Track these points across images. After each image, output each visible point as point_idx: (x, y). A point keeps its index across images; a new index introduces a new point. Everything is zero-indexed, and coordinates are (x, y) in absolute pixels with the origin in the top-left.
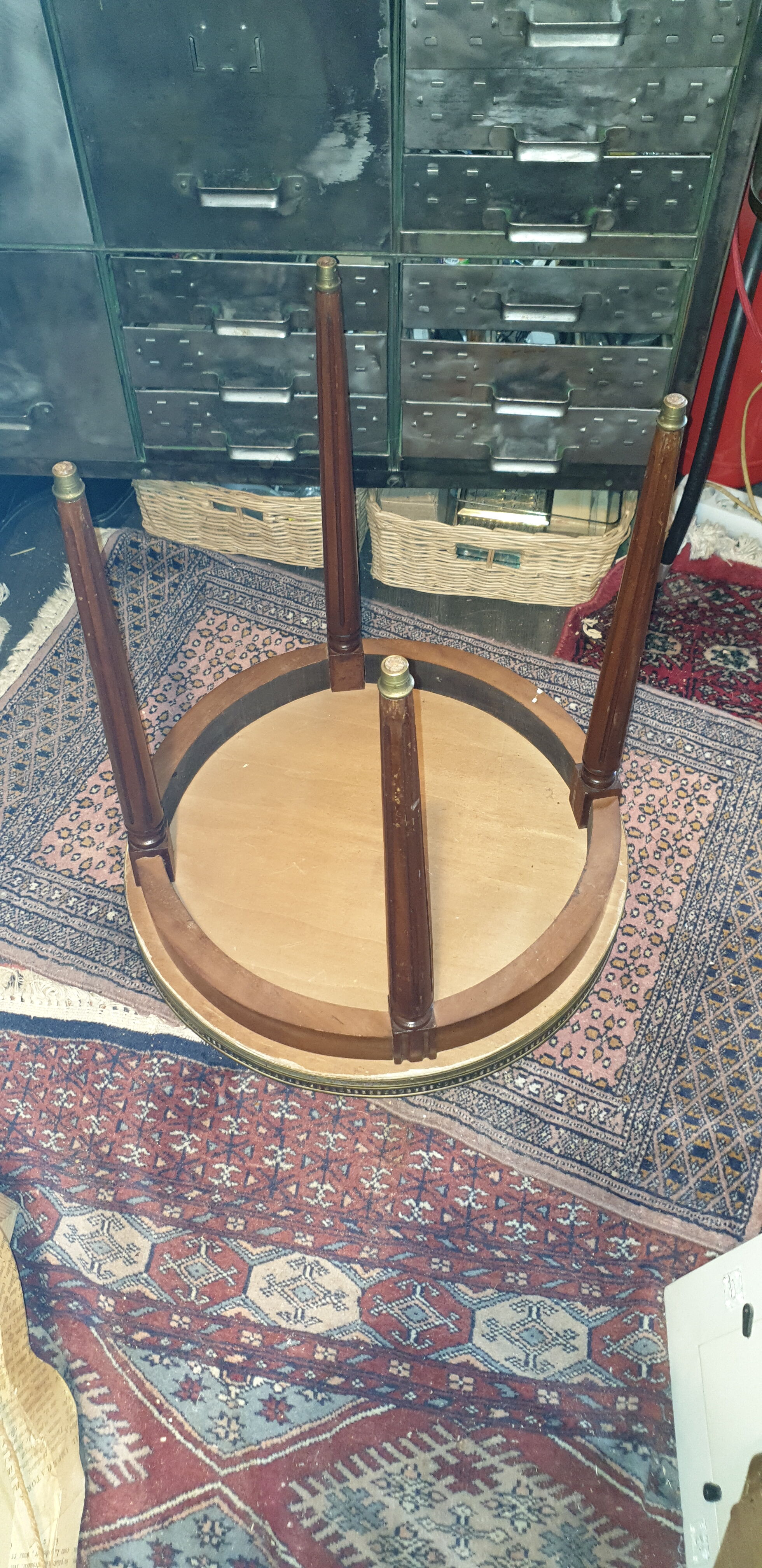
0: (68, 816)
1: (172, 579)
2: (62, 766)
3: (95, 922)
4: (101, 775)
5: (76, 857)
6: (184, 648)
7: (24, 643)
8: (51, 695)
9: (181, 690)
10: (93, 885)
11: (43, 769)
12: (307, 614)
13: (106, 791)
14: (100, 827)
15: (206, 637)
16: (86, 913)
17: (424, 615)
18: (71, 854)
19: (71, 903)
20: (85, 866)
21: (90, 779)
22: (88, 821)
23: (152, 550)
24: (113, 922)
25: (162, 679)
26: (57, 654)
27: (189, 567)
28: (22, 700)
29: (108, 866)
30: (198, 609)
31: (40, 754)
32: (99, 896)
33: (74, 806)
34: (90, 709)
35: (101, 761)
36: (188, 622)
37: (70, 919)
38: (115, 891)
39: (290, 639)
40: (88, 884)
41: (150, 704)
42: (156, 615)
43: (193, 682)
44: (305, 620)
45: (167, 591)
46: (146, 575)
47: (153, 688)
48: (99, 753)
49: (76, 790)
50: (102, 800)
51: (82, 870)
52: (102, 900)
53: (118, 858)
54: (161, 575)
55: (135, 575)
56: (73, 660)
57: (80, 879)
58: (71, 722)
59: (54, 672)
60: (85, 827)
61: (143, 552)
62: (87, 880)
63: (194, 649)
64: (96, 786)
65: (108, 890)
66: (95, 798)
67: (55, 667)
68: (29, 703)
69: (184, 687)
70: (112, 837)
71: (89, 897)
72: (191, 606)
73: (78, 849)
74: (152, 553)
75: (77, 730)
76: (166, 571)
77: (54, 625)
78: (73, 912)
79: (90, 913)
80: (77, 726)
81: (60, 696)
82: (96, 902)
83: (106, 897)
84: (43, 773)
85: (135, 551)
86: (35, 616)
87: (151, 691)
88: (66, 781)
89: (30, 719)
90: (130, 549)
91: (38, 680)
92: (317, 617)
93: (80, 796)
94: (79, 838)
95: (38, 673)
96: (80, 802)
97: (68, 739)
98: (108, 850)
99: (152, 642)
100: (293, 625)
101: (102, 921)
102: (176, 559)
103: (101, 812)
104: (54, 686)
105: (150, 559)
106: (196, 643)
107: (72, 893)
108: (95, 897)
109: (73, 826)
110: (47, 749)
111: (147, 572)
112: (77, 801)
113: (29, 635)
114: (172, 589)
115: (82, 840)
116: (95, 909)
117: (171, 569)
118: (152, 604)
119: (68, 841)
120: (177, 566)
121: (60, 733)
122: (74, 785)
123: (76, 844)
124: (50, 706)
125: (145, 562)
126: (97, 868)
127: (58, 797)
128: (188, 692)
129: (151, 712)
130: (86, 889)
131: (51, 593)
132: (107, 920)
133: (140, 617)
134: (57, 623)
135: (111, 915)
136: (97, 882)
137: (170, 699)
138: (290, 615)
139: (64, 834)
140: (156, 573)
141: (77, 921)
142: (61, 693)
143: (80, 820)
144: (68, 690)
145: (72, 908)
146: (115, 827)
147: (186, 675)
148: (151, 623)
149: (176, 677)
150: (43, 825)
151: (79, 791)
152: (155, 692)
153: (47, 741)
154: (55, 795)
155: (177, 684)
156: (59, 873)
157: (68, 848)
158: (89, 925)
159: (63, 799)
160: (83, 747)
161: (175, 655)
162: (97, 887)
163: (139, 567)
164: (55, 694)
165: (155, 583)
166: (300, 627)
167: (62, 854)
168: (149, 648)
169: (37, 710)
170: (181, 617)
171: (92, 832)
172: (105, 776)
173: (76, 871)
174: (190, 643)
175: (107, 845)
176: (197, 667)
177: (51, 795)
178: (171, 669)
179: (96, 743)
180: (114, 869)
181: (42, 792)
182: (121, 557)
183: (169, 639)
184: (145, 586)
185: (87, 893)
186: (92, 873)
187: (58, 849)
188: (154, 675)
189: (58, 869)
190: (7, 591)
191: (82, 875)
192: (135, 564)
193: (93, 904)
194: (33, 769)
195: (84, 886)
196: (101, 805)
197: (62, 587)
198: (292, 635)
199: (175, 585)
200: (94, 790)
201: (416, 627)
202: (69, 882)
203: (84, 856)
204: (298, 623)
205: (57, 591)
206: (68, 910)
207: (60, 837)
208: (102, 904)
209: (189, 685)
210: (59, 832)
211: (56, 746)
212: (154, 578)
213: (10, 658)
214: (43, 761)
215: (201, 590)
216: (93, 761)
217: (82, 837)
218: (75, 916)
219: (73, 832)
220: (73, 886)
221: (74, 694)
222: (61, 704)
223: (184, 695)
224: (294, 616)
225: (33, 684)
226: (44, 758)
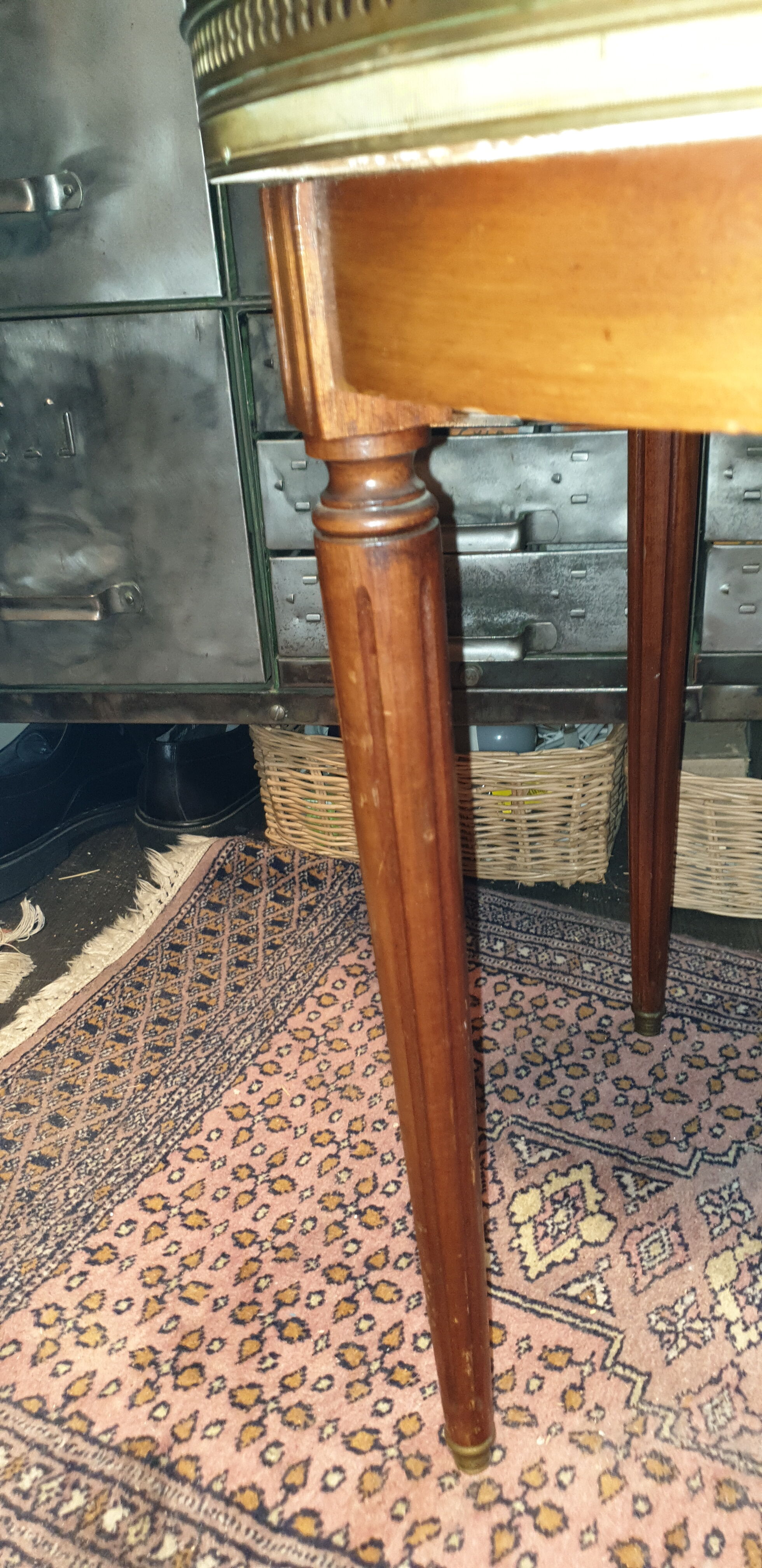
0: (62, 1280)
1: (305, 900)
2: (72, 1182)
3: (71, 1536)
4: (142, 1202)
5: (62, 1368)
6: (317, 992)
7: (50, 990)
8: (77, 1063)
9: (308, 1054)
10: (87, 1437)
11: (34, 1188)
12: (526, 944)
13: (147, 1232)
14: (123, 1306)
15: (355, 976)
16: (54, 1511)
17: (734, 947)
18: (53, 1361)
19: (26, 1483)
20: (76, 1391)
21: (119, 1209)
22: (102, 1293)
23: (276, 859)
24: (113, 1536)
25: (276, 1037)
26: (102, 1002)
27: (333, 884)
28: (25, 1071)
29: (127, 1391)
30: (344, 938)
31: (35, 1161)
32: (95, 1466)
33: (79, 1261)
34: (141, 1086)
35: (146, 1176)
36: (326, 955)
37: (16, 1524)
38: (130, 1453)
39: (502, 978)
40: (73, 1432)
41: (250, 1079)
42: (274, 947)
43: (330, 1043)
44: (525, 952)
45: (296, 916)
46: (264, 895)
47: (258, 1052)
48: (145, 1161)
49: (88, 1228)
50: (136, 1249)
51: (69, 1398)
52: (98, 1475)
53: (151, 1374)
54: (288, 895)
55: (247, 895)
56: (126, 1010)
57: (60, 1421)
58: (104, 1107)
59: (91, 1029)
60: (92, 1304)
61: (263, 861)
62: (76, 1424)
63: (335, 993)
64: (129, 1222)
65: (117, 1450)
66: (124, 1246)
67: (93, 1022)
68: (36, 1076)
69: (314, 1050)
70: (145, 1328)
71: (71, 1467)
72: (333, 934)
73: (69, 1350)
74: (277, 864)
75: (110, 1121)
76: (296, 889)
77: (106, 965)
78: (26, 1506)
79: (65, 1510)
80: (113, 1113)
81: (92, 1065)
82: (84, 1481)
83: (109, 1469)
84: (31, 1195)
85: (250, 859)
86: (79, 952)
87: (254, 1056)
88: (74, 1210)
89: (31, 1100)
90: (243, 856)
91: (61, 1040)
92: (546, 947)
93: (94, 1241)
94: (76, 1328)
95: (63, 1030)
96: (92, 1252)
97: (92, 1135)
98: (133, 1355)
99: (264, 983)
100: (505, 958)
101: (87, 1534)
102: (314, 873)
103: (134, 1272)
104: (85, 1050)
105: (273, 871)
106: (339, 985)
107: (35, 1456)
108: (83, 1469)
109: (69, 1301)
110: (48, 1151)
111: (266, 890)
112: (87, 1249)
113: (61, 978)
114: (304, 913)
115: (82, 1331)
116: (78, 1499)
117: (305, 886)
118: (270, 933)
119: (52, 1333)
120: (314, 882)
121: (80, 1126)
122: (87, 1218)
123: (68, 1340)
124: (72, 1080)
125: (264, 876)
126: (102, 1396)
127: (51, 1242)
128: (320, 1058)
129: (250, 1092)
130: (68, 1447)
131: (110, 922)
132: (100, 1532)
133: (249, 949)
134: (112, 961)
135: (112, 1518)
136: (96, 1430)
137: (285, 1070)
138: (500, 945)
139: (48, 1316)
140: (281, 892)
141: (32, 1530)
142: (96, 1060)
143: (86, 1288)
144: (108, 1055)
145: (26, 1495)
146: (154, 1306)
147: (319, 1031)
148: (266, 957)
149: (300, 1035)
150: (9, 1298)
151: (94, 1231)
152: (261, 1059)
153: (53, 1139)
154: (46, 1237)
155: (301, 1046)
156: (18, 1405)
157: (49, 1348)
158: (57, 1542)
159: (59, 1246)
160: (117, 1151)
161: (302, 1002)
162: (94, 1441)
163: (255, 882)
164: (84, 1062)
165: (278, 906)
166: (517, 961)
167: (35, 1360)
168: (259, 993)
169: (47, 1087)
170: (316, 949)
171: (105, 1316)
172: (150, 1204)
173: (55, 1400)
174: (329, 985)
175: (132, 1346)
176: (339, 1020)
177: (39, 1236)
178: (292, 1023)
179: (143, 1142)
180: (139, 1400)
181: (23, 1230)
182: (228, 869)
183: (293, 978)
184: (261, 909)
185: (69, 1457)
186: (87, 1407)
187: (28, 1350)
188: (263, 1032)
189: (16, 1397)
190: (41, 919)
191: (66, 1413)
192: (248, 879)
193: (75, 1486)
194: (15, 1186)
195: (65, 1439)
196: (132, 1259)
197: (130, 915)
198: (506, 972)
199: (309, 908)
200: (124, 1230)
201: (725, 963)
202: (33, 1429)
203: (79, 1369)
204: (514, 956)
205: (121, 920)
206: (16, 1500)
207: (38, 1324)
208: (97, 1486)
209: (322, 1048)
210: (37, 1313)
211: (68, 1147)
212: (277, 899)
213: (22, 1009)
214: (38, 1173)
215: (351, 913)
216: (130, 1176)
217: (82, 1324)
218: (29, 1517)
219: (67, 1315)
220: (41, 1439)
221: (118, 1063)
222: (91, 1079)
223: (312, 1064)
224: (506, 947)
225: (50, 1047)
226: (40, 1169)
